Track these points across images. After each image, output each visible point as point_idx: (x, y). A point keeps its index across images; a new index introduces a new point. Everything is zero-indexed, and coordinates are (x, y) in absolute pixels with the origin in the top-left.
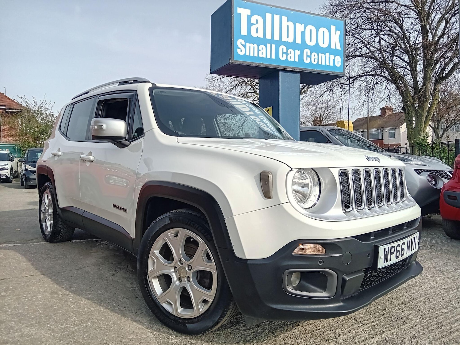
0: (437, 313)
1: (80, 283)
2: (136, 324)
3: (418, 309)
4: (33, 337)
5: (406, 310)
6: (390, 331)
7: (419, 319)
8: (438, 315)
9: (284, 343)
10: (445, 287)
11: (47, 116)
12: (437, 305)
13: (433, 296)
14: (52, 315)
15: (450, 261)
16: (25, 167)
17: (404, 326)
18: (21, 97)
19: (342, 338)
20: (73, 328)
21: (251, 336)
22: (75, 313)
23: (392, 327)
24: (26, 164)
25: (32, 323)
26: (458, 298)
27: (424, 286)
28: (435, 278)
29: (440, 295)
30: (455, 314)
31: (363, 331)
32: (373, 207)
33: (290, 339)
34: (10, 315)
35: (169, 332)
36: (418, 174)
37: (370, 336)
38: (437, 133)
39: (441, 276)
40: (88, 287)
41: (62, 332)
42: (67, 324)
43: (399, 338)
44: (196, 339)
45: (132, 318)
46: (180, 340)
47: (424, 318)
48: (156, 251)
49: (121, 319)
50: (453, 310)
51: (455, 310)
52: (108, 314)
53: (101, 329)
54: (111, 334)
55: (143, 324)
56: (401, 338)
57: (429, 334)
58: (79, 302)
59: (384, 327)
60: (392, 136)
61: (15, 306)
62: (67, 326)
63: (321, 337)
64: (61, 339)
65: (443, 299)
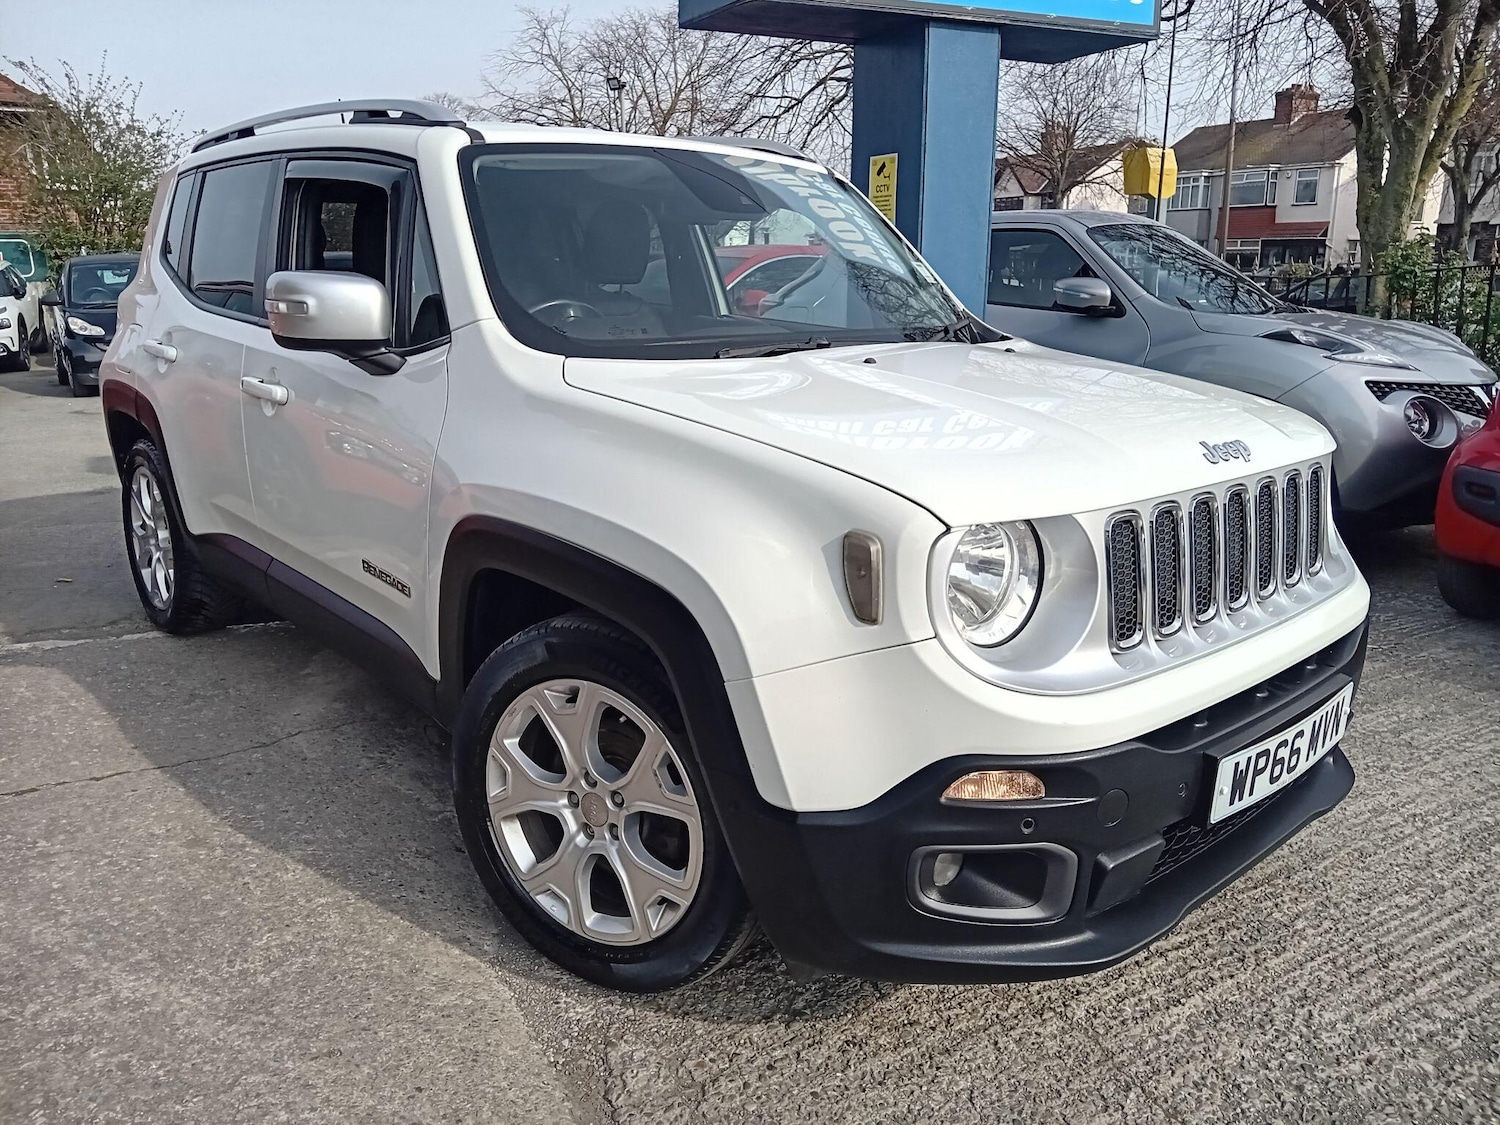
0: (1381, 909)
1: (278, 798)
2: (457, 952)
3: (1325, 894)
4: (147, 1009)
5: (1287, 899)
6: (1232, 977)
7: (1326, 932)
8: (1384, 917)
9: (906, 1022)
10: (1418, 811)
11: (121, 132)
12: (1384, 879)
13: (1377, 846)
14: (197, 927)
15: (1446, 708)
16: (67, 323)
17: (1276, 961)
18: (21, 64)
19: (1082, 1006)
20: (267, 973)
21: (807, 996)
22: (269, 918)
23: (1240, 965)
24: (67, 314)
25: (140, 956)
26: (1453, 852)
27: (1352, 807)
28: (1392, 774)
29: (1399, 840)
30: (1434, 915)
31: (1148, 980)
32: (1212, 618)
33: (924, 1008)
34: (70, 928)
35: (558, 980)
36: (1378, 397)
37: (1171, 995)
38: (1462, 187)
39: (1411, 768)
40: (304, 816)
41: (233, 991)
42: (246, 961)
43: (1255, 1004)
44: (640, 1006)
45: (444, 931)
46: (591, 1009)
47: (1341, 930)
48: (508, 742)
49: (412, 935)
50: (1431, 899)
51: (1437, 900)
52: (371, 917)
53: (351, 977)
54: (383, 994)
55: (479, 953)
56: (1262, 1004)
57: (1350, 990)
58: (278, 874)
59: (1214, 963)
60: (1307, 194)
61: (81, 891)
62: (245, 966)
63: (1019, 1000)
64: (232, 1015)
65: (1408, 855)
